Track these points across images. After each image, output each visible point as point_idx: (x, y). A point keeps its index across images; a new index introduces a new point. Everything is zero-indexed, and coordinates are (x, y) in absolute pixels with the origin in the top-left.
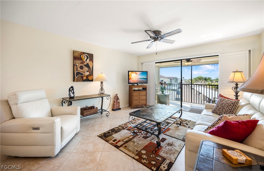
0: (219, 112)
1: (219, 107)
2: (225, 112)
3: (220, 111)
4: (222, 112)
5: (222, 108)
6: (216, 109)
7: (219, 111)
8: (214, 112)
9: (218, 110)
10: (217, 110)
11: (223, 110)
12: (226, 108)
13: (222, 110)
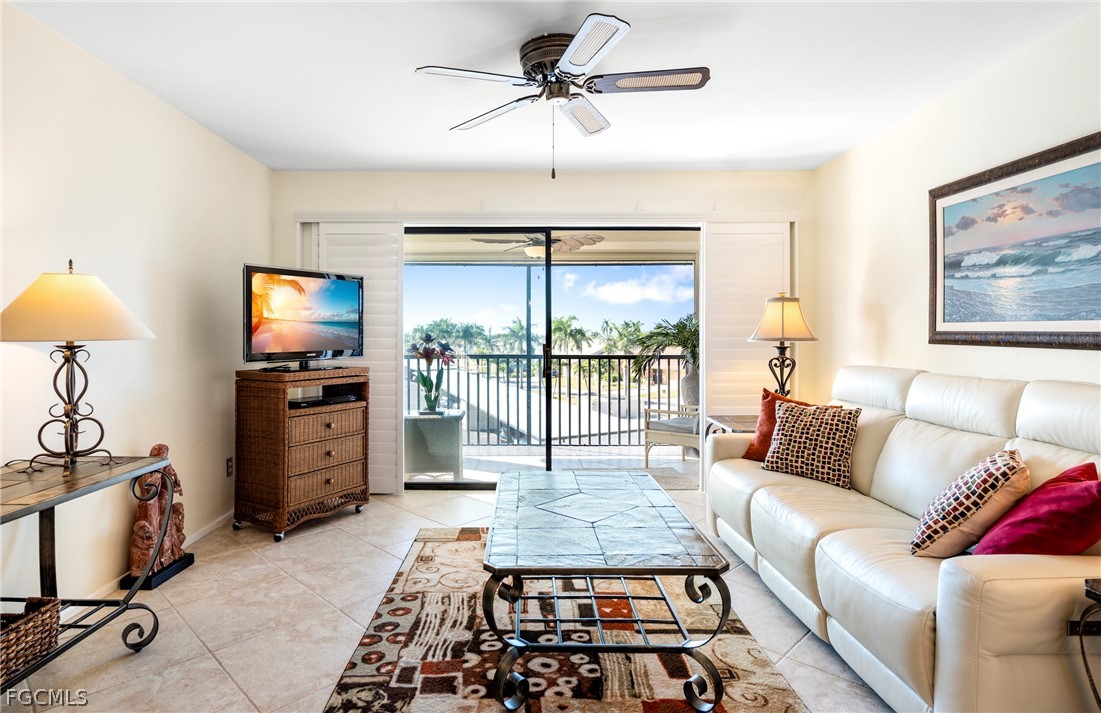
0: (802, 462)
1: (797, 445)
2: (827, 460)
3: (803, 457)
4: (813, 460)
5: (811, 445)
6: (787, 454)
7: (800, 460)
8: (778, 467)
9: (797, 457)
10: (792, 456)
11: (817, 453)
12: (824, 445)
13: (813, 454)
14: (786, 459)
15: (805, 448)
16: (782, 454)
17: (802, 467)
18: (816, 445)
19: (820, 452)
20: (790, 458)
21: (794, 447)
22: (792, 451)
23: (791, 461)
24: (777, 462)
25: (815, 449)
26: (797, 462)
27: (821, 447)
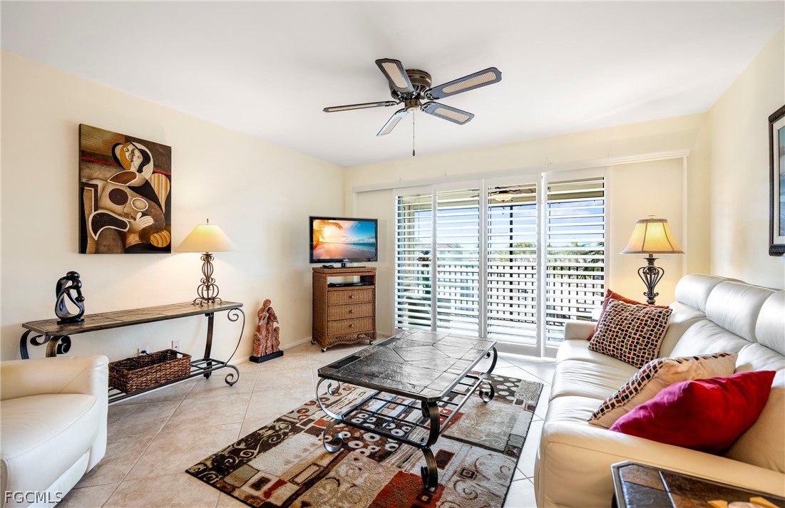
0: (614, 347)
1: (611, 333)
2: (633, 348)
3: (614, 343)
4: (622, 346)
5: (621, 334)
6: (604, 340)
7: (612, 345)
8: (596, 348)
9: (610, 342)
10: (607, 341)
11: (625, 341)
12: (632, 335)
13: (623, 342)
14: (602, 343)
15: (617, 336)
16: (600, 339)
17: (613, 351)
18: (626, 335)
19: (628, 341)
20: (605, 342)
21: (609, 335)
22: (607, 338)
23: (606, 345)
24: (596, 345)
25: (624, 338)
26: (610, 346)
27: (630, 337)
